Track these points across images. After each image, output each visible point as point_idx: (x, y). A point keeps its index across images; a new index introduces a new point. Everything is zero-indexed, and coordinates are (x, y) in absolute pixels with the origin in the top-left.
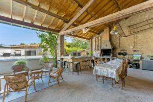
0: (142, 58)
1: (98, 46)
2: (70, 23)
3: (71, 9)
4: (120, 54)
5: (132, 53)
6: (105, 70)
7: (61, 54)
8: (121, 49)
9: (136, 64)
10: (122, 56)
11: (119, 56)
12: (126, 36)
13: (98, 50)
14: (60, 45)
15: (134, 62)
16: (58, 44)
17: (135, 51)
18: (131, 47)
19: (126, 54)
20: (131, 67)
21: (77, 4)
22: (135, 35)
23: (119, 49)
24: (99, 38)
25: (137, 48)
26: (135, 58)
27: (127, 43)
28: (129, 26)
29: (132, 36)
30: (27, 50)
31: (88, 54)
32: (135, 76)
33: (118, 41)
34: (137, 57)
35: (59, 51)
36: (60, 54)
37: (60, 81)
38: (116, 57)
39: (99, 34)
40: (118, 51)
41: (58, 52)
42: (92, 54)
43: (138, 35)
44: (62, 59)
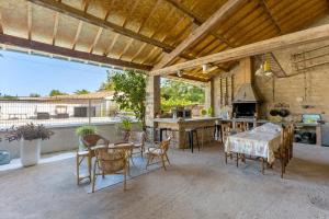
0: (322, 122)
1: (227, 96)
2: (175, 53)
3: (179, 28)
4: (274, 113)
5: (302, 111)
6: (248, 143)
7: (156, 114)
8: (277, 103)
9: (310, 135)
10: (278, 118)
11: (271, 117)
12: (286, 76)
13: (227, 104)
14: (152, 96)
15: (304, 131)
16: (148, 95)
17: (307, 107)
18: (299, 99)
19: (286, 114)
20: (298, 140)
21: (193, 20)
22: (307, 74)
23: (273, 104)
24: (230, 80)
25: (311, 101)
26: (308, 122)
27: (290, 91)
28: (295, 56)
29: (301, 76)
30: (78, 105)
31: (204, 113)
32: (305, 158)
33: (271, 87)
34: (311, 119)
35: (150, 109)
36: (152, 115)
37: (166, 163)
38: (266, 118)
39: (228, 70)
40: (270, 107)
41: (147, 110)
42: (213, 114)
43: (314, 74)
44: (156, 124)
